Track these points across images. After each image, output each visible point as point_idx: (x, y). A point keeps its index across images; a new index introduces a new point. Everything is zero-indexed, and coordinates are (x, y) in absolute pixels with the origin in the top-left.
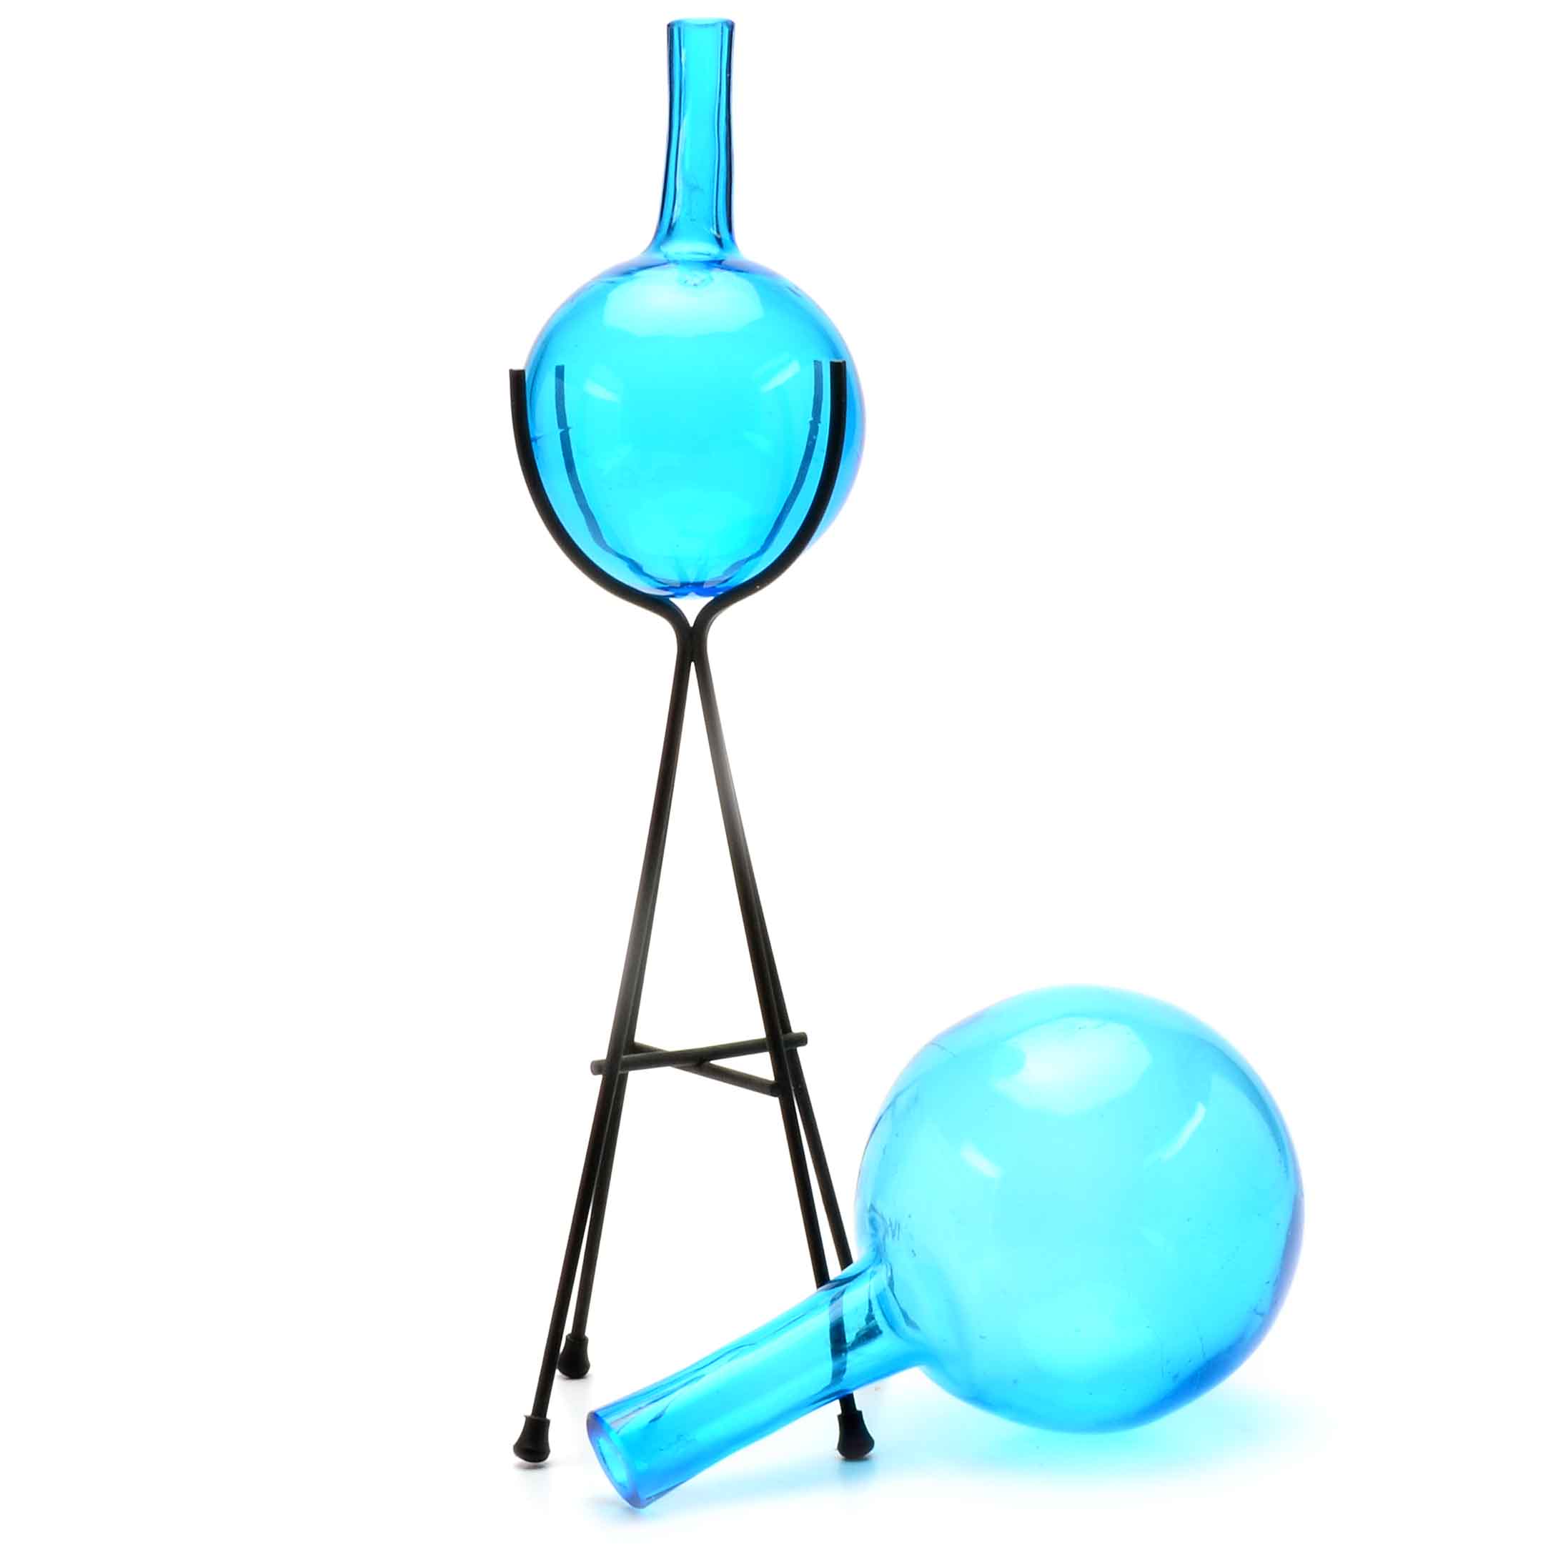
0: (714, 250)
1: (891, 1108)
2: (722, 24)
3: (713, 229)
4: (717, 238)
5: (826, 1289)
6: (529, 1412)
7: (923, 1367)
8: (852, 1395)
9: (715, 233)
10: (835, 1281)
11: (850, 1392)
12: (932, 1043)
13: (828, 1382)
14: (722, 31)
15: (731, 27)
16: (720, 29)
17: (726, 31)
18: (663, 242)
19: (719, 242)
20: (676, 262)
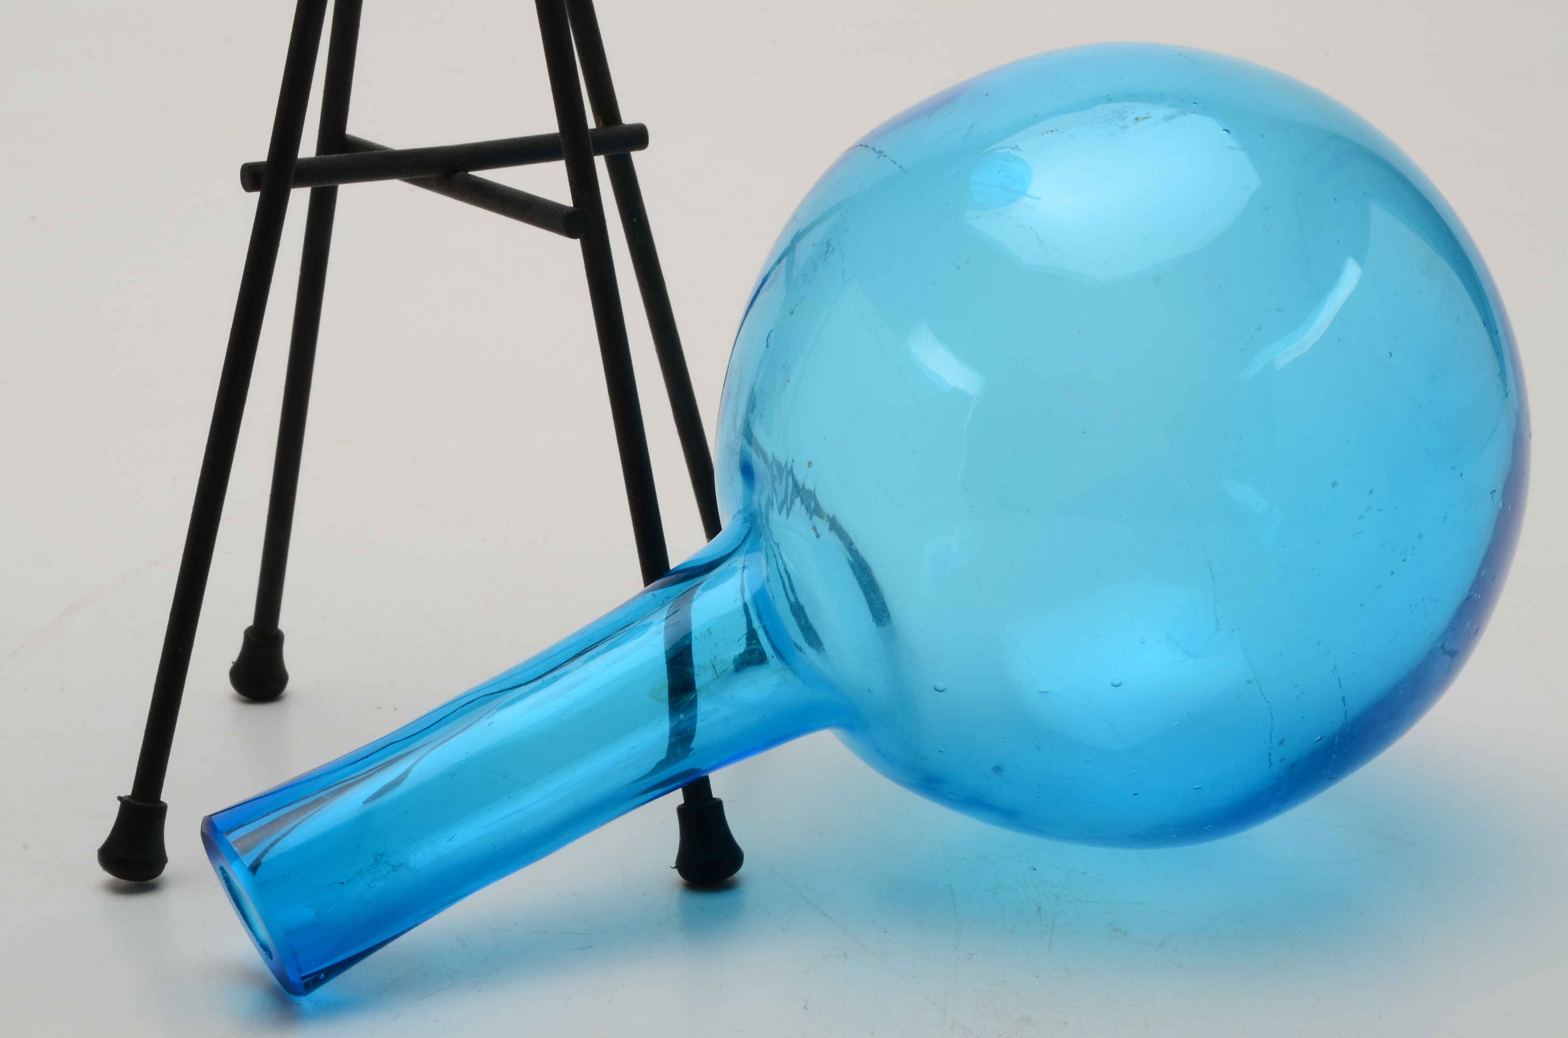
1: (784, 261)
5: (662, 586)
6: (127, 790)
7: (837, 731)
8: (707, 778)
10: (677, 571)
11: (703, 775)
12: (863, 145)
13: (661, 754)
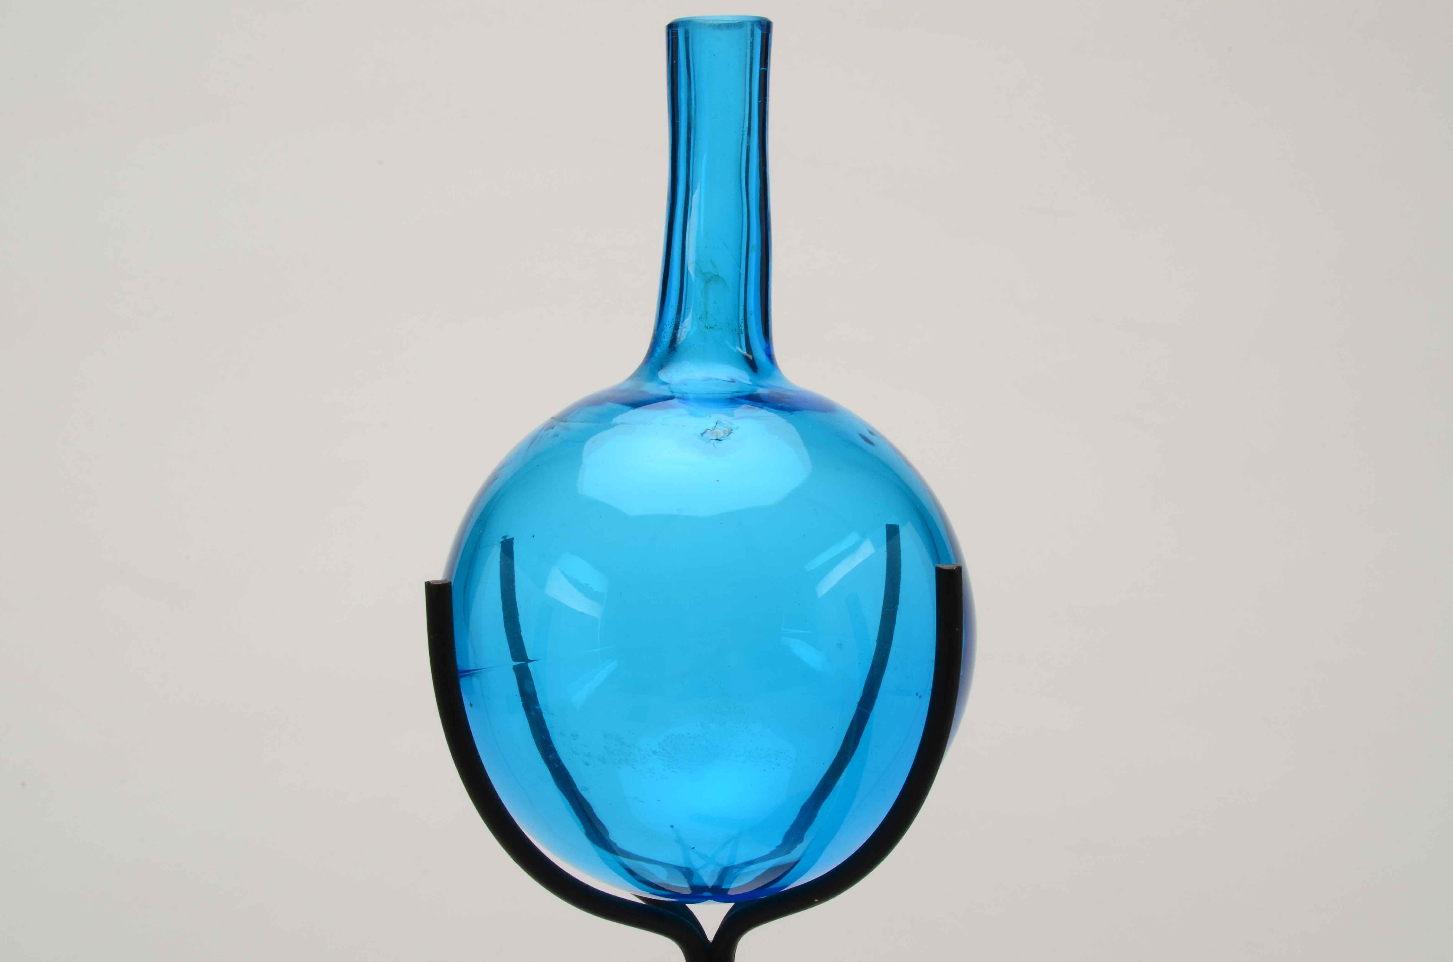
0: (743, 378)
2: (752, 25)
3: (741, 347)
4: (747, 359)
9: (745, 353)
14: (752, 35)
15: (766, 27)
16: (749, 33)
17: (758, 33)
18: (662, 366)
19: (752, 365)
20: (683, 399)
